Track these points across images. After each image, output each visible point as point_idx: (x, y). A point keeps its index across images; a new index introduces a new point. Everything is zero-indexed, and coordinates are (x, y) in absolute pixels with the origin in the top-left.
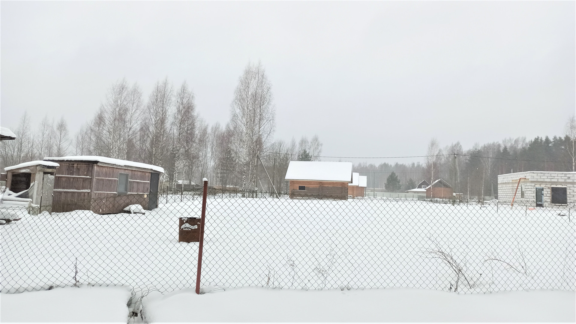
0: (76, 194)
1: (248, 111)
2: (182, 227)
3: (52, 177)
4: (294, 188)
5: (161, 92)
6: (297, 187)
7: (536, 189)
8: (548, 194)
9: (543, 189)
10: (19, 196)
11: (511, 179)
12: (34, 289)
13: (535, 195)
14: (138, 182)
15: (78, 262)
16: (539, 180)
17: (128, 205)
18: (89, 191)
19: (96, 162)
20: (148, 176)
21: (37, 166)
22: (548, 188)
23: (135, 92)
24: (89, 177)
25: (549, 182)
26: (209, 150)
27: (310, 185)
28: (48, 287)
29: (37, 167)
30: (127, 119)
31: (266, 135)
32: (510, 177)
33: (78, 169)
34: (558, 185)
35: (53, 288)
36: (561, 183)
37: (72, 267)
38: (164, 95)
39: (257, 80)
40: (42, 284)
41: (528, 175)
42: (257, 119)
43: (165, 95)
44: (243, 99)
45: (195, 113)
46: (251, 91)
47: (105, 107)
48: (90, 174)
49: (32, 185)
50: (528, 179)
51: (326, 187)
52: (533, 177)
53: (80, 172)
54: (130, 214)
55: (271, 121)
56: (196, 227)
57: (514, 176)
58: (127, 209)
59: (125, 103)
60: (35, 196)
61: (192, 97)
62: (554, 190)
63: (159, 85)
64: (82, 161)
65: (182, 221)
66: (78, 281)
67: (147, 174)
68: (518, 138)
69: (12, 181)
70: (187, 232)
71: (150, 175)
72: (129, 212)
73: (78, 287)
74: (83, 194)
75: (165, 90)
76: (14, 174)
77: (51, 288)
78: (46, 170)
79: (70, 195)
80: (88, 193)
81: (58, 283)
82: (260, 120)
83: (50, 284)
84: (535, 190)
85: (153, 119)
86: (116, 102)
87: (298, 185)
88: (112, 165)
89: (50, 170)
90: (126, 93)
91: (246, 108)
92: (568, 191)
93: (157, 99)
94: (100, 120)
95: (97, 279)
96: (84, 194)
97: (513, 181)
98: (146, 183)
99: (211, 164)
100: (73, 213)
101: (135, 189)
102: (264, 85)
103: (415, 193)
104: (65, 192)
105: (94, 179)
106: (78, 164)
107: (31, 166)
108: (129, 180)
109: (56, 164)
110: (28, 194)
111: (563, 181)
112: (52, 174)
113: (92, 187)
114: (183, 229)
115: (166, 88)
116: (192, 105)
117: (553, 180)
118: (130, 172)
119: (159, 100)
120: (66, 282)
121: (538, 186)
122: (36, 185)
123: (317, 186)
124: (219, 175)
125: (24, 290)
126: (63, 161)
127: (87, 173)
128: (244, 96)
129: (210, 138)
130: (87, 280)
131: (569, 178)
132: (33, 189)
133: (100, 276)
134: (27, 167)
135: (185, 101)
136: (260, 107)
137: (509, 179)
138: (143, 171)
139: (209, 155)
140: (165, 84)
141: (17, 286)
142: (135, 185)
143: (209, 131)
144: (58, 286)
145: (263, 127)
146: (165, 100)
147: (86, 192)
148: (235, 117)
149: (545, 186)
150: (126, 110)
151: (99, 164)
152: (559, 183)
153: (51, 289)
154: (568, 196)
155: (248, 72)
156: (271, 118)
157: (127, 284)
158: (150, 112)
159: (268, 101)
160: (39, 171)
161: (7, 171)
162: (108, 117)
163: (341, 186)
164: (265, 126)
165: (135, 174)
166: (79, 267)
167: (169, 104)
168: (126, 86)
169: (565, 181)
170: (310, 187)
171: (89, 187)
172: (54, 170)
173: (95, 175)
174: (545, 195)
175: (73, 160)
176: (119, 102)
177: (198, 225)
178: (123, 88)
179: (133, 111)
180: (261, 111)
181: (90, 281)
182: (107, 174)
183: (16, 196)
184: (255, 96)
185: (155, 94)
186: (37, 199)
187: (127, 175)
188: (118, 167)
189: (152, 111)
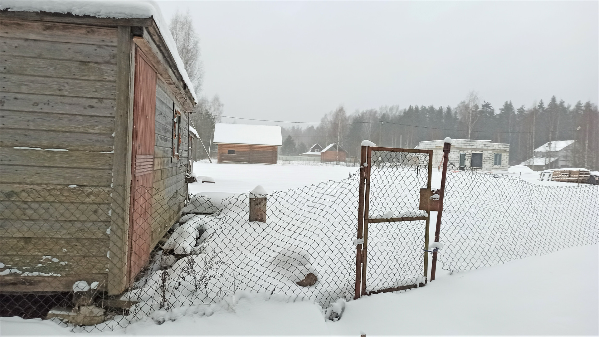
4: (224, 152)
6: (225, 150)
7: (461, 154)
8: (469, 159)
9: (465, 155)
11: (435, 145)
13: (459, 159)
16: (463, 147)
22: (469, 154)
25: (470, 149)
27: (239, 149)
32: (434, 143)
34: (476, 151)
36: (479, 150)
41: (454, 142)
50: (454, 146)
51: (256, 151)
52: (458, 144)
57: (438, 143)
62: (473, 155)
68: (393, 106)
84: (459, 155)
87: (226, 149)
92: (484, 156)
97: (437, 148)
103: (309, 156)
111: (480, 148)
117: (473, 147)
121: (462, 152)
123: (247, 150)
131: (485, 145)
136: (187, 62)
137: (432, 145)
149: (467, 152)
152: (478, 150)
154: (483, 160)
163: (271, 150)
169: (482, 148)
170: (240, 151)
174: (466, 160)
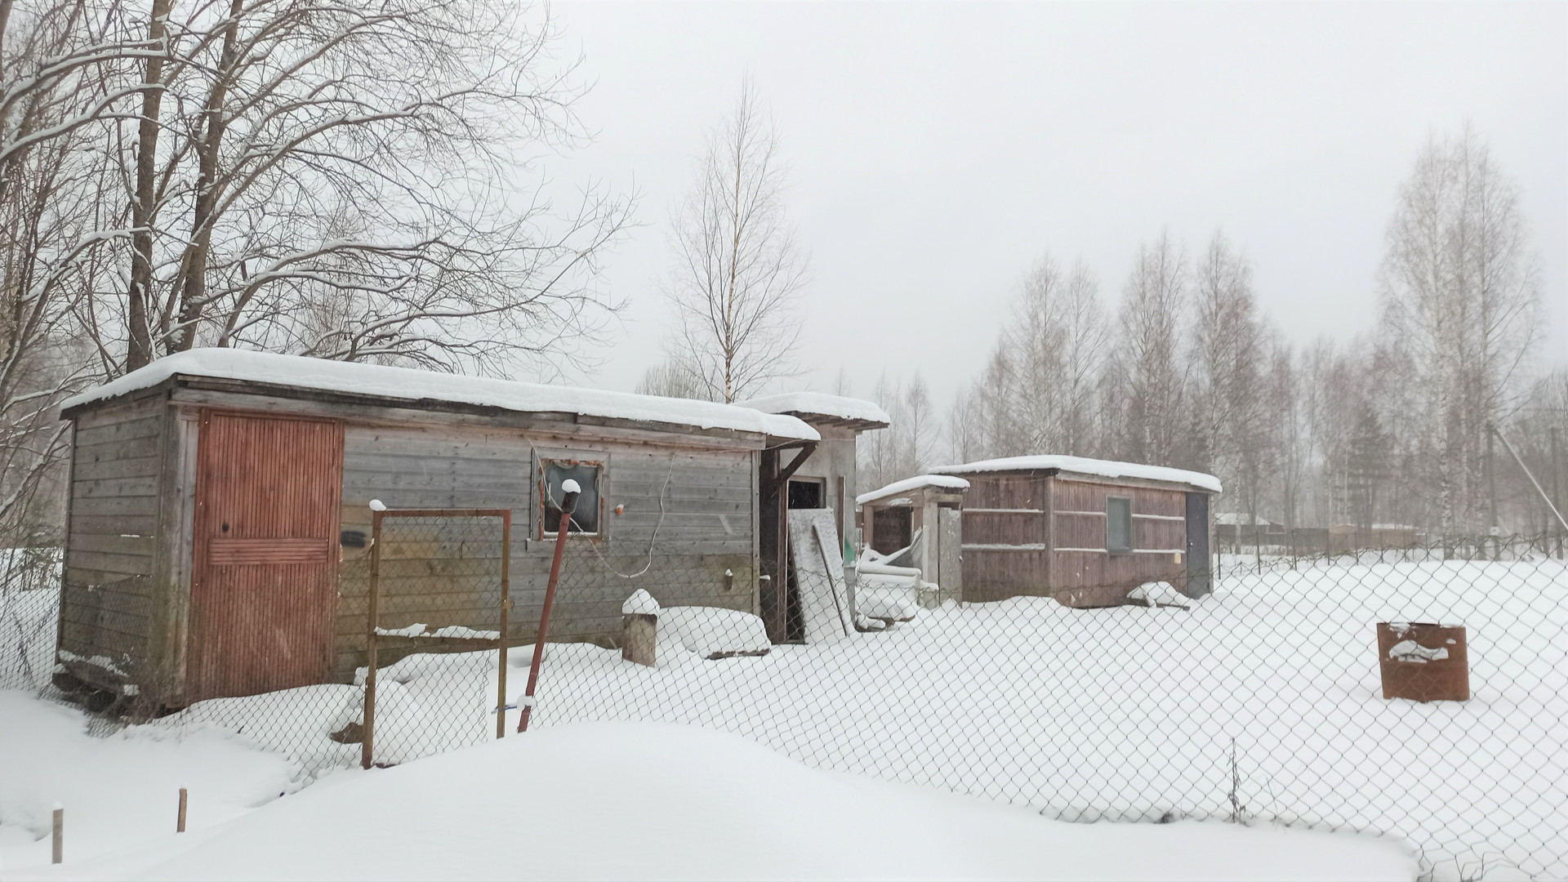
0: (1011, 555)
1: (1440, 284)
2: (1392, 653)
3: (956, 514)
5: (1155, 273)
10: (892, 563)
12: (1123, 817)
14: (1155, 522)
15: (1240, 753)
17: (1137, 583)
18: (1042, 547)
19: (1053, 471)
20: (1180, 503)
21: (924, 488)
23: (1081, 285)
24: (1037, 511)
26: (1301, 419)
28: (1159, 816)
29: (925, 492)
30: (1065, 359)
31: (1512, 355)
33: (1010, 493)
35: (1174, 821)
37: (1223, 763)
38: (1162, 278)
39: (1460, 186)
40: (1143, 805)
42: (1474, 308)
43: (1166, 279)
44: (1420, 252)
45: (1256, 318)
46: (1446, 221)
47: (1013, 335)
48: (1040, 504)
49: (916, 535)
53: (1017, 498)
54: (1149, 610)
55: (1530, 308)
56: (1443, 654)
58: (1136, 594)
59: (1056, 317)
60: (925, 563)
61: (1245, 271)
63: (1147, 255)
64: (1017, 472)
65: (1387, 635)
66: (1243, 808)
67: (1176, 498)
69: (876, 527)
70: (1411, 668)
71: (1184, 499)
72: (1143, 603)
73: (1244, 823)
74: (1026, 556)
75: (1165, 265)
76: (878, 510)
77: (1165, 819)
78: (945, 498)
79: (996, 557)
80: (1040, 552)
81: (1187, 807)
82: (1486, 307)
83: (1165, 806)
85: (1139, 351)
86: (1034, 317)
88: (1089, 478)
89: (950, 498)
90: (1054, 290)
91: (1430, 278)
93: (1144, 293)
94: (1001, 366)
95: (1300, 808)
96: (1030, 557)
98: (1176, 522)
99: (1316, 460)
100: (1007, 604)
101: (1150, 540)
102: (1490, 194)
104: (984, 552)
105: (1052, 516)
106: (1007, 480)
107: (911, 490)
108: (1134, 515)
109: (962, 483)
110: (911, 558)
112: (954, 506)
113: (1049, 536)
114: (1396, 658)
115: (1166, 260)
116: (1246, 293)
118: (1133, 493)
119: (1148, 295)
120: (1209, 806)
122: (924, 534)
124: (1346, 494)
125: (1097, 815)
126: (973, 473)
127: (1032, 501)
128: (1424, 242)
129: (1305, 386)
130: (1272, 808)
132: (921, 544)
133: (1311, 799)
134: (903, 492)
135: (1223, 287)
136: (1482, 265)
138: (1165, 487)
139: (1305, 435)
140: (1163, 248)
141: (1080, 804)
142: (1148, 528)
143: (1296, 363)
144: (1185, 816)
145: (1497, 331)
146: (1165, 294)
147: (1034, 551)
148: (1392, 312)
150: (1061, 336)
151: (1060, 476)
153: (1168, 822)
155: (1429, 166)
156: (1527, 298)
157: (1396, 831)
158: (1127, 331)
159: (1510, 243)
160: (930, 501)
161: (863, 505)
162: (1018, 358)
164: (1507, 326)
165: (1144, 500)
166: (1245, 765)
167: (1177, 303)
168: (1054, 273)
171: (1040, 535)
172: (959, 497)
173: (1052, 507)
175: (996, 469)
176: (1042, 316)
177: (1449, 647)
178: (1046, 279)
179: (1080, 335)
180: (1488, 278)
181: (1279, 810)
182: (1078, 502)
183: (887, 562)
184: (1460, 237)
185: (1137, 281)
186: (929, 568)
187: (1126, 503)
188: (1105, 483)
189: (1133, 327)
